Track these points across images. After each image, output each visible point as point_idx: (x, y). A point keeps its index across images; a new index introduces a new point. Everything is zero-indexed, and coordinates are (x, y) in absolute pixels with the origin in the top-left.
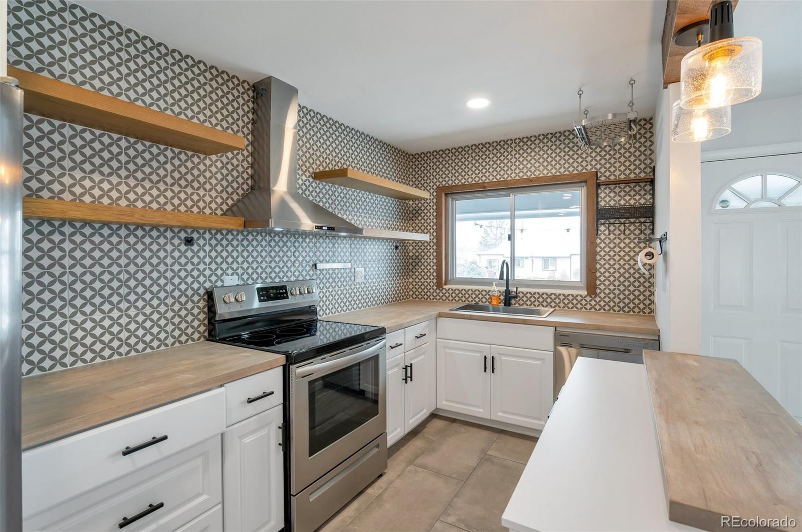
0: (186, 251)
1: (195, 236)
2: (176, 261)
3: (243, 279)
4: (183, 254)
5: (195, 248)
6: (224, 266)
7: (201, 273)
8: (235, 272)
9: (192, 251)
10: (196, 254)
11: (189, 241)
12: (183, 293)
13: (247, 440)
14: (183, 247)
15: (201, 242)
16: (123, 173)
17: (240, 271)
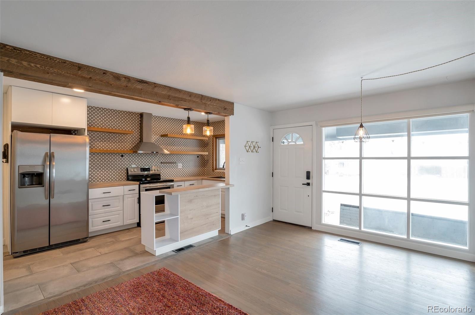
0: (122, 158)
1: (124, 155)
2: (119, 161)
3: (137, 166)
4: (121, 159)
5: (124, 157)
6: (132, 162)
7: (126, 164)
8: (135, 164)
9: (123, 158)
10: (124, 159)
11: (122, 156)
12: (121, 169)
13: (129, 199)
14: (121, 157)
15: (125, 156)
16: (107, 141)
17: (136, 164)
